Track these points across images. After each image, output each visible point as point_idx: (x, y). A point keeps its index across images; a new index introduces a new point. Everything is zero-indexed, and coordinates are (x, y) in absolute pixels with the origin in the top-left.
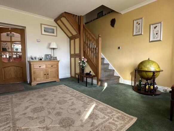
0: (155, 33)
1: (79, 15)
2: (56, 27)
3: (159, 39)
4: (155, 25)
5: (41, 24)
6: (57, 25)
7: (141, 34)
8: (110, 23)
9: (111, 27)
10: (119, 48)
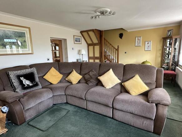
0: (148, 46)
1: (101, 30)
2: (81, 37)
3: (149, 50)
4: (148, 42)
5: (74, 36)
6: (81, 36)
7: (140, 46)
8: (119, 36)
9: (120, 39)
10: (126, 53)
